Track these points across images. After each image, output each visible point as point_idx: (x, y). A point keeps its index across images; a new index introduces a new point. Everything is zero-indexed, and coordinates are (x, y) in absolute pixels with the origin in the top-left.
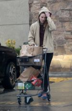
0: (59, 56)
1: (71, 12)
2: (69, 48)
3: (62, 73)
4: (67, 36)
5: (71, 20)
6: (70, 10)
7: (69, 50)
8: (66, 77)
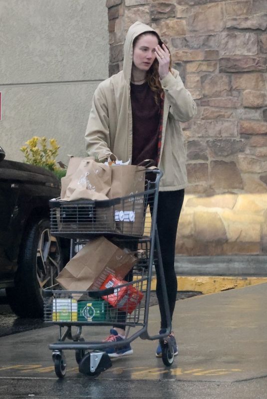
0: (218, 198)
1: (264, 37)
2: (257, 168)
3: (230, 261)
4: (246, 124)
5: (264, 67)
6: (258, 30)
7: (257, 177)
8: (245, 275)
